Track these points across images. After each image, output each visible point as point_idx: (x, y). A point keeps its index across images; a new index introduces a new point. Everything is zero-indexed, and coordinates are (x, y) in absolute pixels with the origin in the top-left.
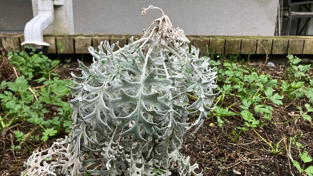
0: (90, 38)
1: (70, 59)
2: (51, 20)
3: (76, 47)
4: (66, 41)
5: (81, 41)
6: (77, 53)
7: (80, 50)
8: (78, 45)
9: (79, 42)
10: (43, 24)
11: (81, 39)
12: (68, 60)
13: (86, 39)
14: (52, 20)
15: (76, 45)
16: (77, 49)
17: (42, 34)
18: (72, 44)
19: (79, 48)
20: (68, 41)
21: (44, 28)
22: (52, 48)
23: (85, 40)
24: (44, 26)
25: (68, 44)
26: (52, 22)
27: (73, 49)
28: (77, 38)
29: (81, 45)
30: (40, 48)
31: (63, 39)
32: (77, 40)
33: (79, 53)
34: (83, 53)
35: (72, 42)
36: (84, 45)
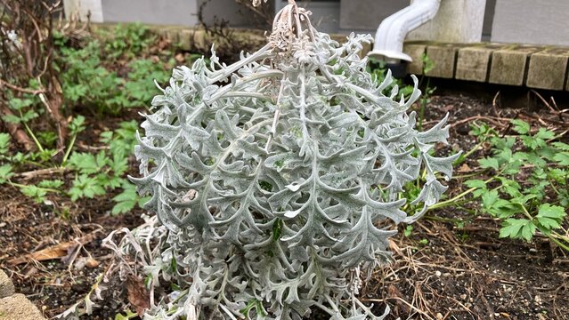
0: (489, 51)
1: (435, 88)
2: (429, 14)
3: (458, 67)
4: (442, 54)
5: (469, 57)
6: (457, 77)
7: (466, 72)
8: (463, 64)
9: (466, 58)
10: (409, 21)
11: (470, 53)
12: (432, 88)
13: (479, 53)
14: (432, 15)
15: (458, 64)
16: (460, 71)
17: (403, 40)
18: (453, 60)
19: (463, 68)
20: (446, 53)
21: (410, 29)
22: (417, 64)
23: (477, 54)
24: (411, 26)
25: (446, 60)
26: (431, 17)
27: (452, 69)
28: (462, 50)
29: (467, 65)
30: (393, 62)
31: (438, 50)
32: (463, 54)
33: (462, 78)
34: (468, 79)
35: (453, 57)
36: (474, 64)
